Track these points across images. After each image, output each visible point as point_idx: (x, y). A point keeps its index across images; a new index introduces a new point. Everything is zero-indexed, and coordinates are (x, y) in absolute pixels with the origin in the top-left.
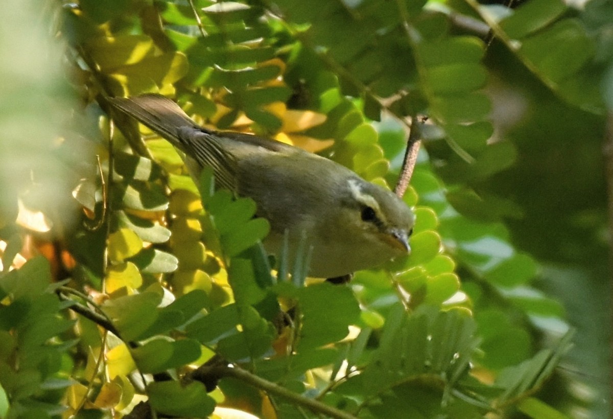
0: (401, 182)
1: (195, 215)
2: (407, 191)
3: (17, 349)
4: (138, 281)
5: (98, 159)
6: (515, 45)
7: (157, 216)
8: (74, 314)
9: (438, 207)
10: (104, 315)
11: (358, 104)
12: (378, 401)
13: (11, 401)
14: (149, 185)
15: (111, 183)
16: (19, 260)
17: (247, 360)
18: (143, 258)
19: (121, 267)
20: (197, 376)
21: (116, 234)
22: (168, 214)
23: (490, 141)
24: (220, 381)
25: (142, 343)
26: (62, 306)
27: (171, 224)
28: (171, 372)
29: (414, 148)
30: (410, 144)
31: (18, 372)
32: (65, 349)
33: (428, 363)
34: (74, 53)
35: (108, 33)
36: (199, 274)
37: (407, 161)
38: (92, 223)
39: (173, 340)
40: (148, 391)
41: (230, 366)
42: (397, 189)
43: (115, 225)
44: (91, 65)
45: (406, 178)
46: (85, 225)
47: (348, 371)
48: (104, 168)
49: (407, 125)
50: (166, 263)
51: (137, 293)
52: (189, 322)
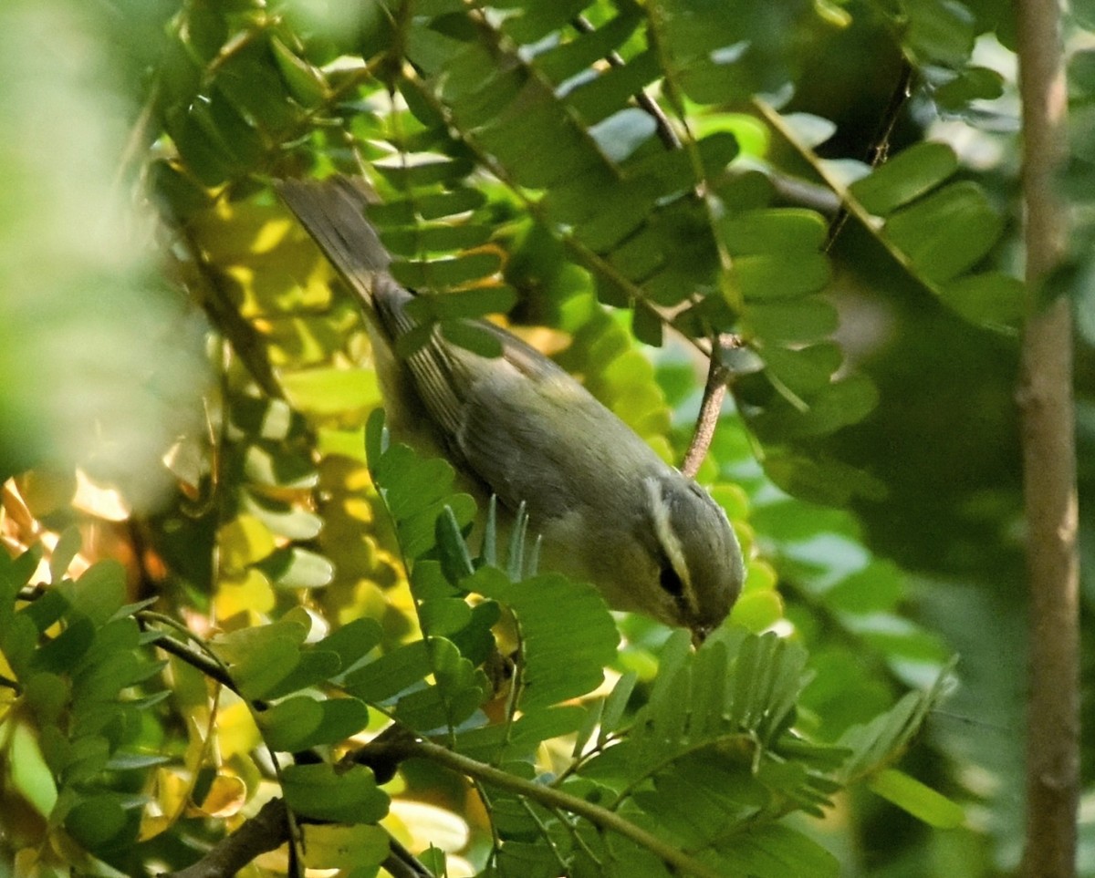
0: (694, 450)
1: (360, 494)
2: (703, 465)
3: (70, 706)
4: (269, 600)
5: (205, 403)
6: (875, 223)
7: (299, 496)
8: (163, 654)
9: (749, 486)
10: (213, 657)
11: (622, 319)
12: (649, 785)
13: (60, 788)
14: (285, 445)
15: (226, 443)
16: (79, 565)
17: (443, 731)
18: (276, 564)
19: (240, 577)
20: (363, 756)
21: (232, 525)
22: (315, 493)
23: (834, 377)
24: (400, 765)
25: (274, 703)
26: (144, 640)
27: (321, 509)
28: (320, 750)
29: (715, 397)
30: (709, 391)
31: (71, 741)
32: (147, 705)
33: (727, 717)
34: (168, 233)
35: (222, 202)
36: (365, 588)
37: (704, 418)
38: (194, 506)
39: (324, 698)
40: (282, 777)
41: (419, 740)
42: (687, 462)
43: (231, 510)
44: (195, 252)
45: (703, 445)
46: (184, 509)
47: (602, 740)
48: (214, 418)
49: (705, 352)
50: (312, 571)
51: (268, 622)
52: (350, 670)
